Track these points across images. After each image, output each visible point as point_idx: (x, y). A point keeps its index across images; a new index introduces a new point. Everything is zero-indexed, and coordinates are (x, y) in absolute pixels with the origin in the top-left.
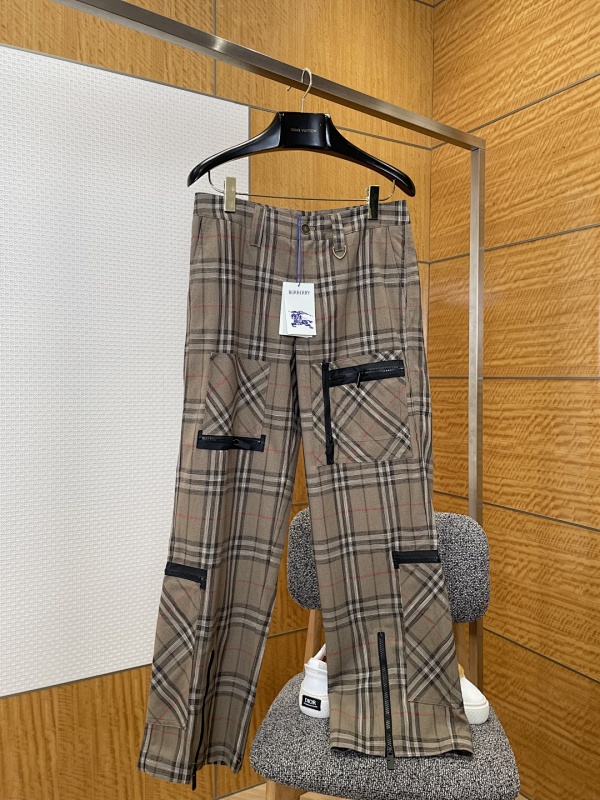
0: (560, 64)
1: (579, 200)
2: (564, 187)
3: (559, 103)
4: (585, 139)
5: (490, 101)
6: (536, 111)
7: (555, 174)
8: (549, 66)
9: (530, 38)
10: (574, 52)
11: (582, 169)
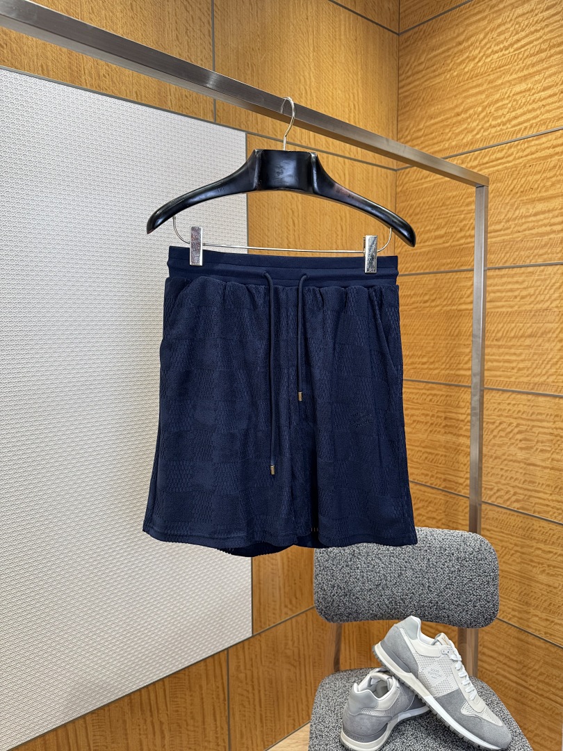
0: (529, 111)
1: (546, 238)
2: (531, 225)
3: (528, 147)
4: (553, 185)
5: (458, 134)
6: (505, 151)
7: (523, 210)
8: (519, 112)
9: (500, 82)
10: (544, 102)
11: (549, 211)
